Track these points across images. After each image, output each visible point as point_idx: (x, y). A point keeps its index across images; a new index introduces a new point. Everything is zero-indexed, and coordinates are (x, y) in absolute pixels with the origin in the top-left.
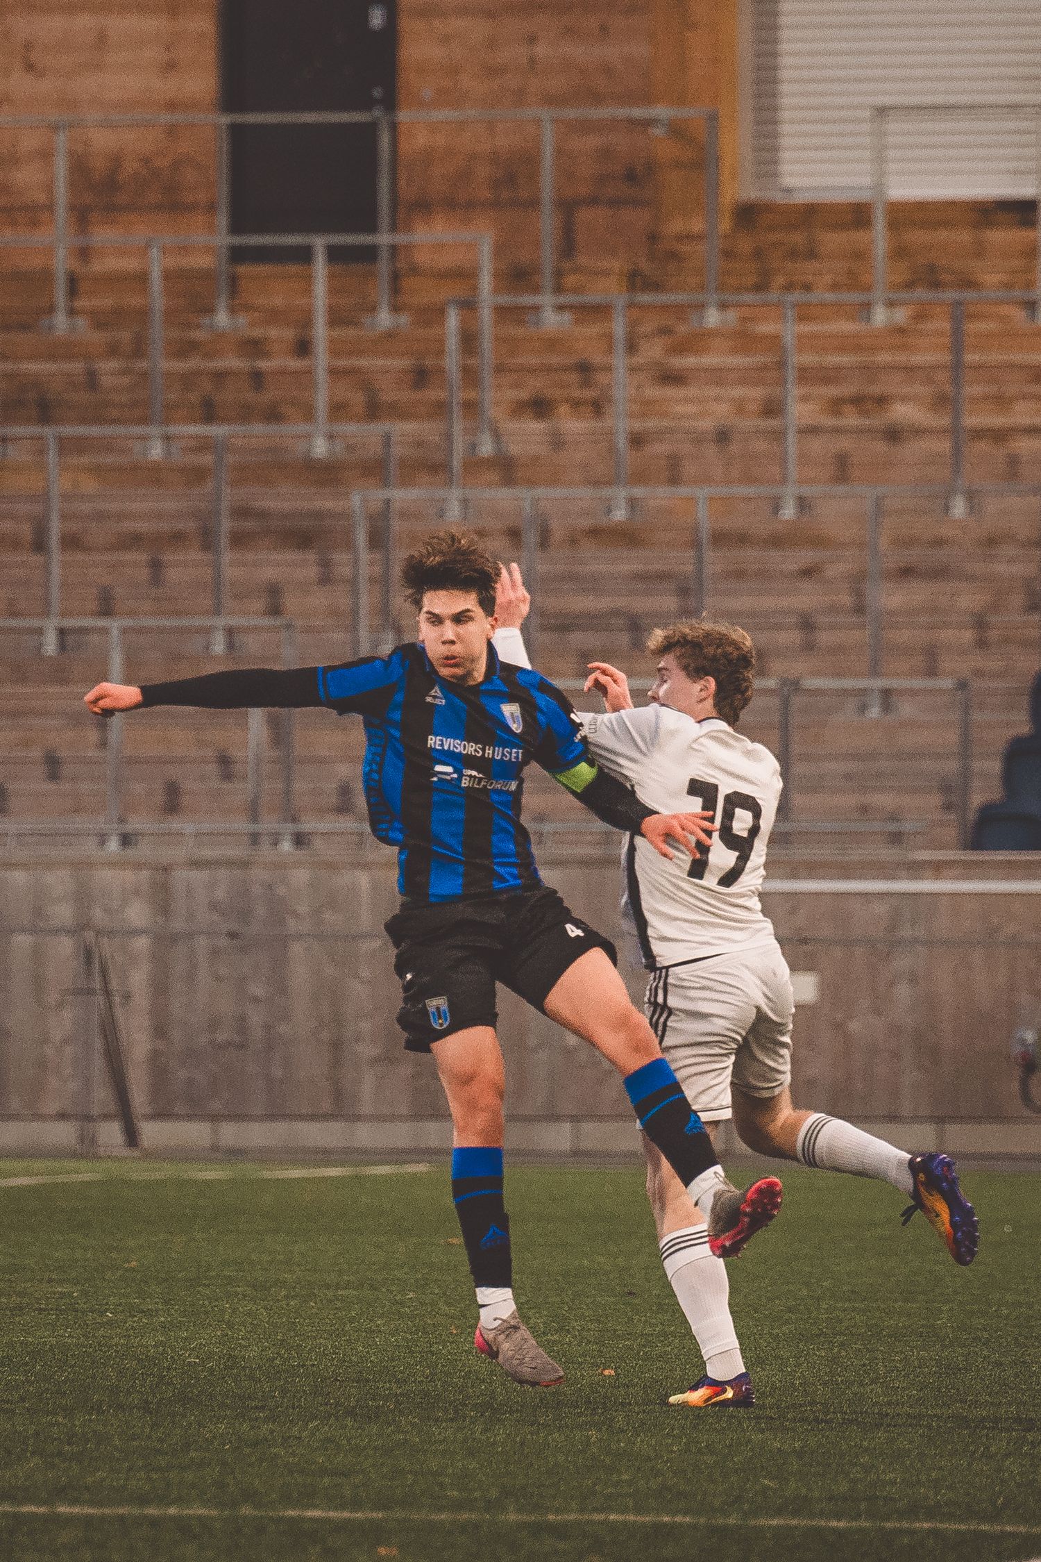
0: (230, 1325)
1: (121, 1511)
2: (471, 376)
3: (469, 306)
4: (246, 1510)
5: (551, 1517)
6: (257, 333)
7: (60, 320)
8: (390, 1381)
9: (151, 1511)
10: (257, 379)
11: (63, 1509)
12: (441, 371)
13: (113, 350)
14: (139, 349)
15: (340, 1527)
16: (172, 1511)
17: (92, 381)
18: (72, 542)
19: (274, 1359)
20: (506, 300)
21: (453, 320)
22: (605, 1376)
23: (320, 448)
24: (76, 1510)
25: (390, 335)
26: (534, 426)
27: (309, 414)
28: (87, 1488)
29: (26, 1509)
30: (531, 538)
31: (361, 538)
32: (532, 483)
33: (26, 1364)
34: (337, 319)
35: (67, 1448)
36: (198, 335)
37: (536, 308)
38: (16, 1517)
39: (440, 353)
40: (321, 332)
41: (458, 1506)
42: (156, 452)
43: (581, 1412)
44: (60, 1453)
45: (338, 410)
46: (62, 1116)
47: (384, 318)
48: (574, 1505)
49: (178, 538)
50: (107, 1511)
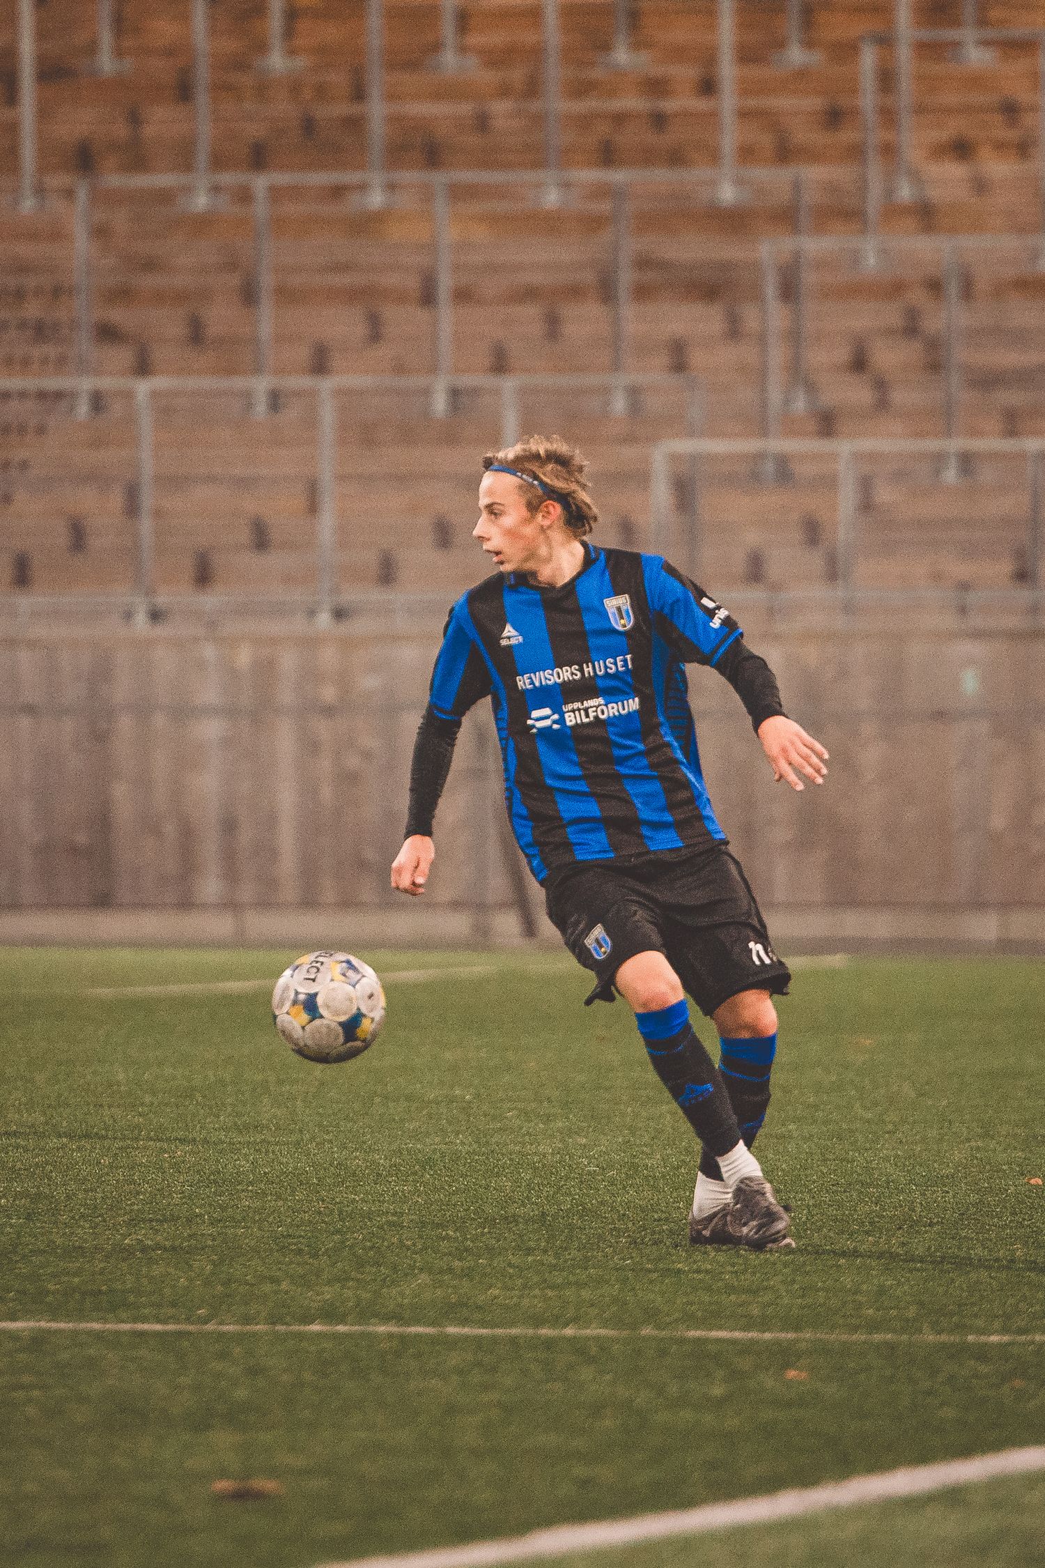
0: (633, 1130)
1: (514, 1331)
2: (888, 116)
3: (885, 41)
4: (647, 1331)
5: (971, 1338)
6: (658, 71)
7: (449, 59)
8: (802, 1192)
9: (545, 1332)
10: (659, 120)
11: (452, 1330)
12: (855, 112)
13: (504, 91)
14: (533, 89)
15: (746, 1349)
16: (569, 1331)
17: (482, 123)
18: (463, 296)
19: (678, 1167)
20: (927, 35)
21: (868, 58)
22: (1032, 1185)
23: (728, 194)
24: (466, 1330)
25: (802, 74)
26: (954, 171)
27: (714, 156)
28: (479, 1308)
29: (413, 1330)
30: (953, 289)
31: (771, 290)
32: (953, 230)
33: (415, 1173)
34: (746, 55)
35: (457, 1263)
36: (597, 74)
37: (957, 45)
38: (403, 1338)
39: (854, 91)
40: (728, 70)
41: (874, 1326)
42: (552, 198)
43: (1006, 1225)
44: (450, 1270)
45: (747, 154)
46: (456, 905)
47: (796, 55)
48: (997, 1324)
49: (575, 292)
50: (499, 1331)
